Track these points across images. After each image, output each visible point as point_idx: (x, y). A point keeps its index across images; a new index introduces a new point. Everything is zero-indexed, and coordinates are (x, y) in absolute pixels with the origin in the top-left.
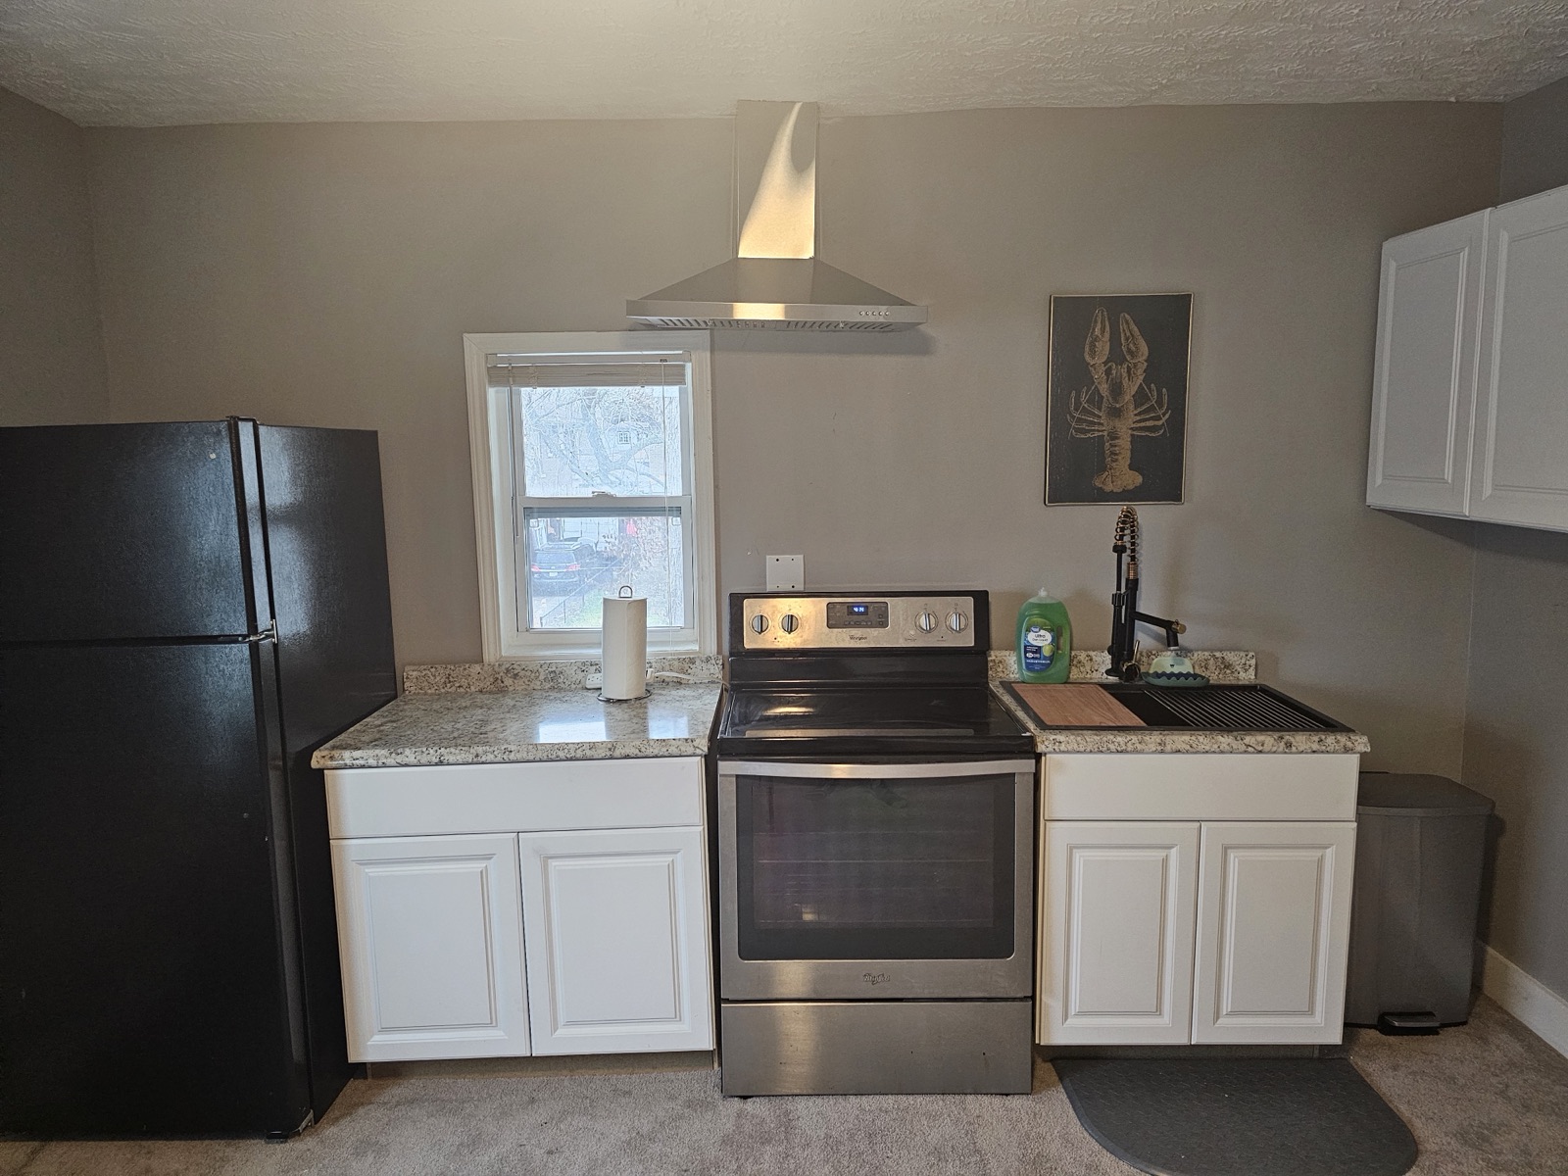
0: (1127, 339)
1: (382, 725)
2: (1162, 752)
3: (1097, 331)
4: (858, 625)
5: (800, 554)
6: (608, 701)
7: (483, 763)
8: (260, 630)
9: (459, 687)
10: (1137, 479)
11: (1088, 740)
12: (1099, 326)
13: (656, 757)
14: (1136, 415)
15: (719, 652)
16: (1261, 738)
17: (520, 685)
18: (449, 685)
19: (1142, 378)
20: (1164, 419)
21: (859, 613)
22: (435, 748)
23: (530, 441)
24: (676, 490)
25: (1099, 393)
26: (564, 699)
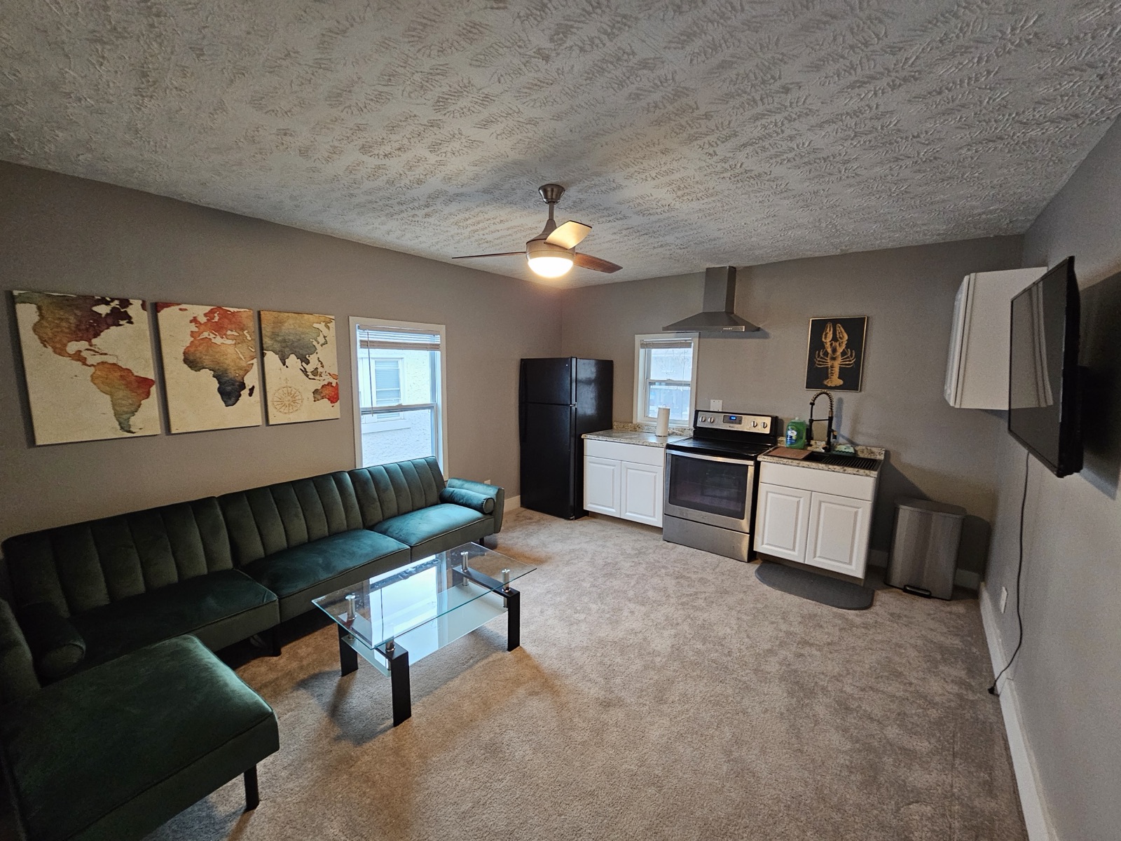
0: (839, 333)
3: (828, 329)
4: (731, 423)
5: (722, 400)
8: (572, 404)
9: (626, 429)
10: (841, 382)
13: (653, 447)
14: (841, 360)
16: (835, 467)
19: (844, 347)
20: (852, 362)
21: (733, 419)
24: (689, 380)
25: (827, 352)
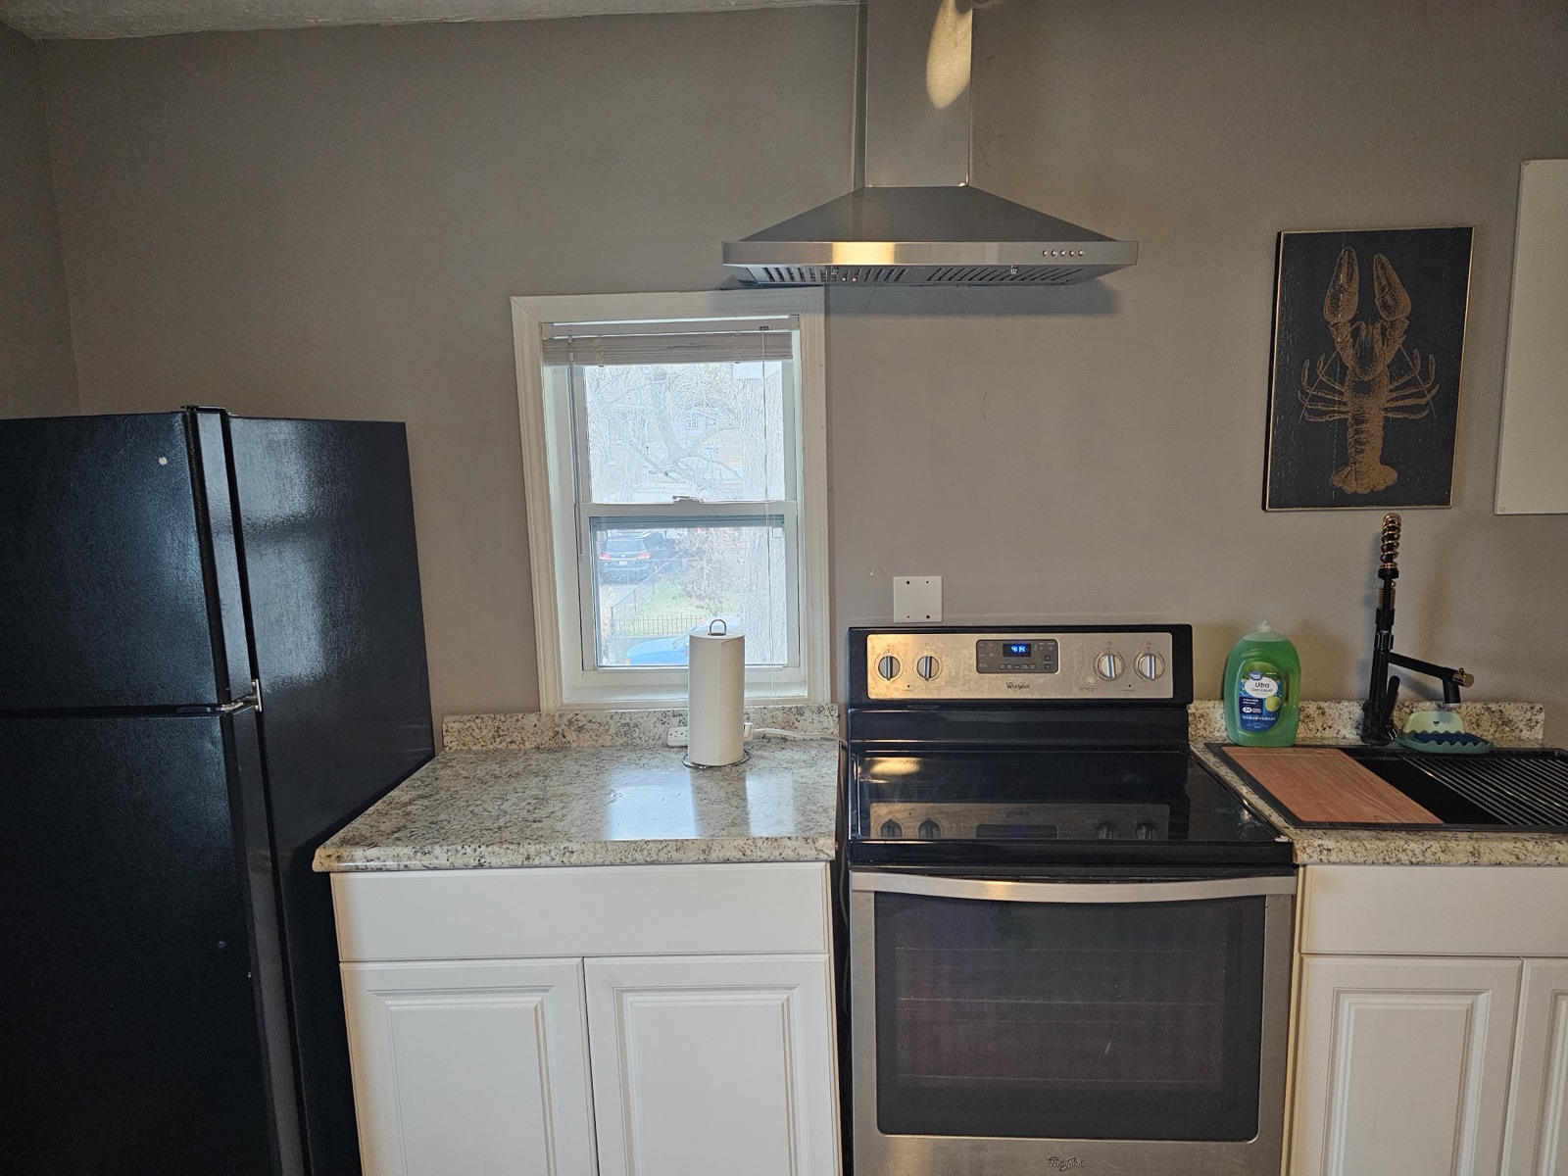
0: (1383, 290)
1: (410, 803)
2: (1475, 864)
3: (1342, 279)
4: (1017, 669)
5: (937, 575)
6: (696, 767)
7: (536, 867)
8: (233, 698)
9: (511, 742)
10: (1389, 477)
11: (1368, 846)
12: (1344, 270)
13: (766, 861)
14: (1391, 391)
15: (833, 700)
17: (586, 741)
18: (498, 740)
19: (1401, 341)
20: (1429, 397)
21: (1018, 654)
22: (473, 846)
23: (597, 428)
24: (778, 493)
25: (1342, 363)
26: (641, 763)
